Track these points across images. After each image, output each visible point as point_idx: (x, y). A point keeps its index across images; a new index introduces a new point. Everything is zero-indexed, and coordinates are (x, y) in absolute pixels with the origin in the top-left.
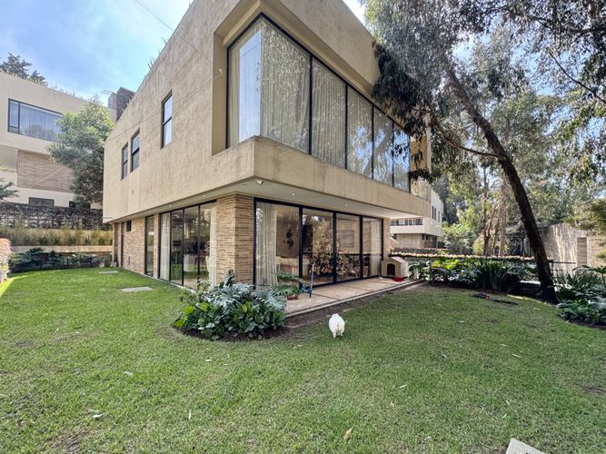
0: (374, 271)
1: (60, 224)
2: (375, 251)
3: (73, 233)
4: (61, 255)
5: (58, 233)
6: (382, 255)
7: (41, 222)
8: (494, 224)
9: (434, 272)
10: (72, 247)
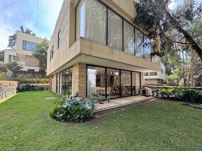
0: (137, 93)
1: (35, 77)
2: (137, 85)
3: (38, 79)
4: (35, 86)
5: (34, 79)
6: (140, 86)
7: (30, 76)
8: (188, 75)
9: (163, 93)
10: (38, 84)
